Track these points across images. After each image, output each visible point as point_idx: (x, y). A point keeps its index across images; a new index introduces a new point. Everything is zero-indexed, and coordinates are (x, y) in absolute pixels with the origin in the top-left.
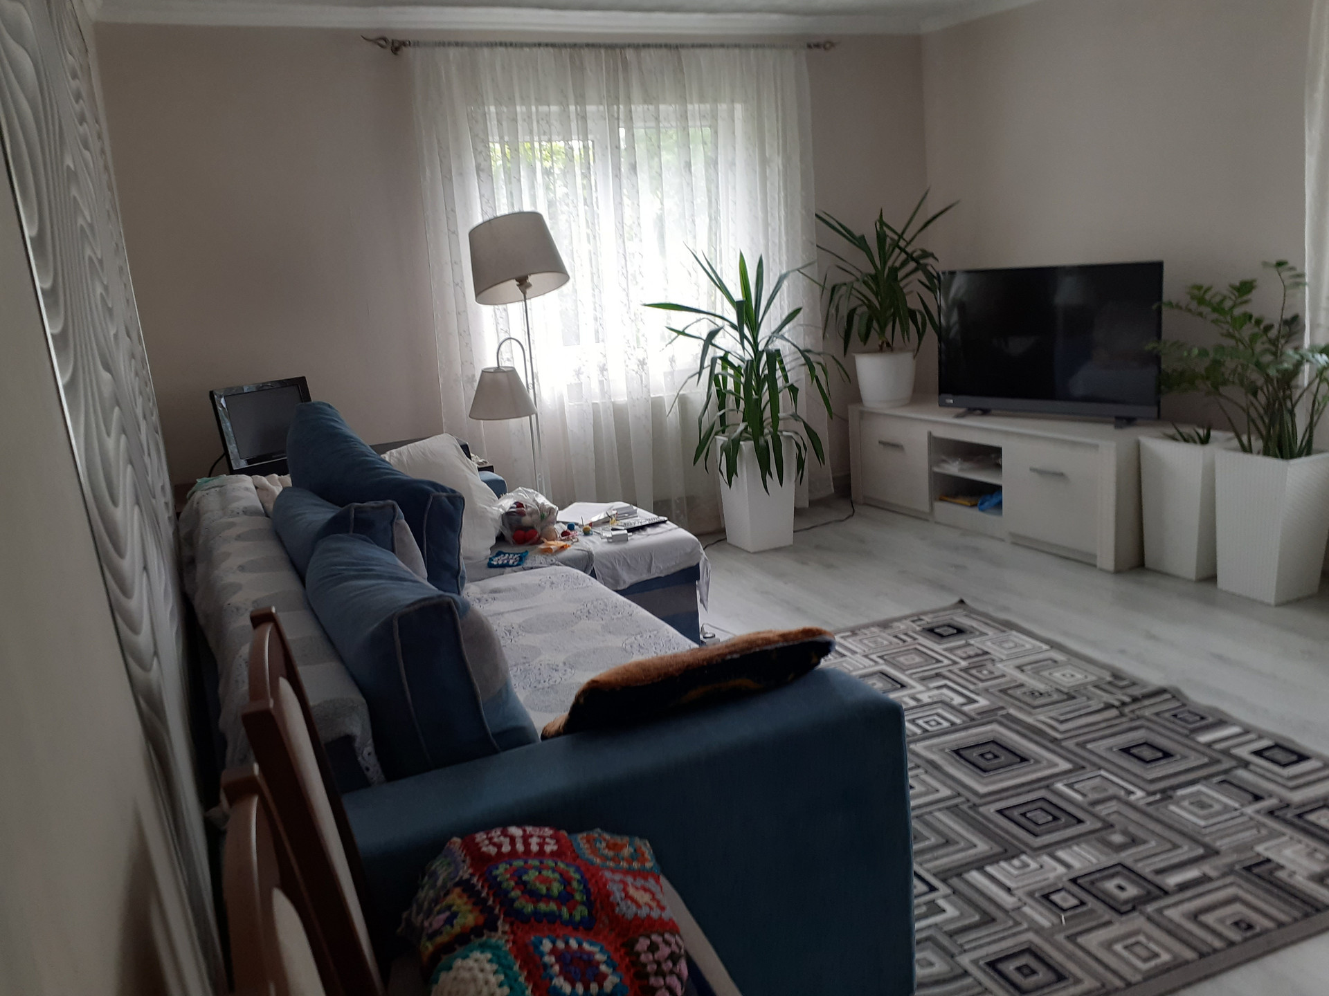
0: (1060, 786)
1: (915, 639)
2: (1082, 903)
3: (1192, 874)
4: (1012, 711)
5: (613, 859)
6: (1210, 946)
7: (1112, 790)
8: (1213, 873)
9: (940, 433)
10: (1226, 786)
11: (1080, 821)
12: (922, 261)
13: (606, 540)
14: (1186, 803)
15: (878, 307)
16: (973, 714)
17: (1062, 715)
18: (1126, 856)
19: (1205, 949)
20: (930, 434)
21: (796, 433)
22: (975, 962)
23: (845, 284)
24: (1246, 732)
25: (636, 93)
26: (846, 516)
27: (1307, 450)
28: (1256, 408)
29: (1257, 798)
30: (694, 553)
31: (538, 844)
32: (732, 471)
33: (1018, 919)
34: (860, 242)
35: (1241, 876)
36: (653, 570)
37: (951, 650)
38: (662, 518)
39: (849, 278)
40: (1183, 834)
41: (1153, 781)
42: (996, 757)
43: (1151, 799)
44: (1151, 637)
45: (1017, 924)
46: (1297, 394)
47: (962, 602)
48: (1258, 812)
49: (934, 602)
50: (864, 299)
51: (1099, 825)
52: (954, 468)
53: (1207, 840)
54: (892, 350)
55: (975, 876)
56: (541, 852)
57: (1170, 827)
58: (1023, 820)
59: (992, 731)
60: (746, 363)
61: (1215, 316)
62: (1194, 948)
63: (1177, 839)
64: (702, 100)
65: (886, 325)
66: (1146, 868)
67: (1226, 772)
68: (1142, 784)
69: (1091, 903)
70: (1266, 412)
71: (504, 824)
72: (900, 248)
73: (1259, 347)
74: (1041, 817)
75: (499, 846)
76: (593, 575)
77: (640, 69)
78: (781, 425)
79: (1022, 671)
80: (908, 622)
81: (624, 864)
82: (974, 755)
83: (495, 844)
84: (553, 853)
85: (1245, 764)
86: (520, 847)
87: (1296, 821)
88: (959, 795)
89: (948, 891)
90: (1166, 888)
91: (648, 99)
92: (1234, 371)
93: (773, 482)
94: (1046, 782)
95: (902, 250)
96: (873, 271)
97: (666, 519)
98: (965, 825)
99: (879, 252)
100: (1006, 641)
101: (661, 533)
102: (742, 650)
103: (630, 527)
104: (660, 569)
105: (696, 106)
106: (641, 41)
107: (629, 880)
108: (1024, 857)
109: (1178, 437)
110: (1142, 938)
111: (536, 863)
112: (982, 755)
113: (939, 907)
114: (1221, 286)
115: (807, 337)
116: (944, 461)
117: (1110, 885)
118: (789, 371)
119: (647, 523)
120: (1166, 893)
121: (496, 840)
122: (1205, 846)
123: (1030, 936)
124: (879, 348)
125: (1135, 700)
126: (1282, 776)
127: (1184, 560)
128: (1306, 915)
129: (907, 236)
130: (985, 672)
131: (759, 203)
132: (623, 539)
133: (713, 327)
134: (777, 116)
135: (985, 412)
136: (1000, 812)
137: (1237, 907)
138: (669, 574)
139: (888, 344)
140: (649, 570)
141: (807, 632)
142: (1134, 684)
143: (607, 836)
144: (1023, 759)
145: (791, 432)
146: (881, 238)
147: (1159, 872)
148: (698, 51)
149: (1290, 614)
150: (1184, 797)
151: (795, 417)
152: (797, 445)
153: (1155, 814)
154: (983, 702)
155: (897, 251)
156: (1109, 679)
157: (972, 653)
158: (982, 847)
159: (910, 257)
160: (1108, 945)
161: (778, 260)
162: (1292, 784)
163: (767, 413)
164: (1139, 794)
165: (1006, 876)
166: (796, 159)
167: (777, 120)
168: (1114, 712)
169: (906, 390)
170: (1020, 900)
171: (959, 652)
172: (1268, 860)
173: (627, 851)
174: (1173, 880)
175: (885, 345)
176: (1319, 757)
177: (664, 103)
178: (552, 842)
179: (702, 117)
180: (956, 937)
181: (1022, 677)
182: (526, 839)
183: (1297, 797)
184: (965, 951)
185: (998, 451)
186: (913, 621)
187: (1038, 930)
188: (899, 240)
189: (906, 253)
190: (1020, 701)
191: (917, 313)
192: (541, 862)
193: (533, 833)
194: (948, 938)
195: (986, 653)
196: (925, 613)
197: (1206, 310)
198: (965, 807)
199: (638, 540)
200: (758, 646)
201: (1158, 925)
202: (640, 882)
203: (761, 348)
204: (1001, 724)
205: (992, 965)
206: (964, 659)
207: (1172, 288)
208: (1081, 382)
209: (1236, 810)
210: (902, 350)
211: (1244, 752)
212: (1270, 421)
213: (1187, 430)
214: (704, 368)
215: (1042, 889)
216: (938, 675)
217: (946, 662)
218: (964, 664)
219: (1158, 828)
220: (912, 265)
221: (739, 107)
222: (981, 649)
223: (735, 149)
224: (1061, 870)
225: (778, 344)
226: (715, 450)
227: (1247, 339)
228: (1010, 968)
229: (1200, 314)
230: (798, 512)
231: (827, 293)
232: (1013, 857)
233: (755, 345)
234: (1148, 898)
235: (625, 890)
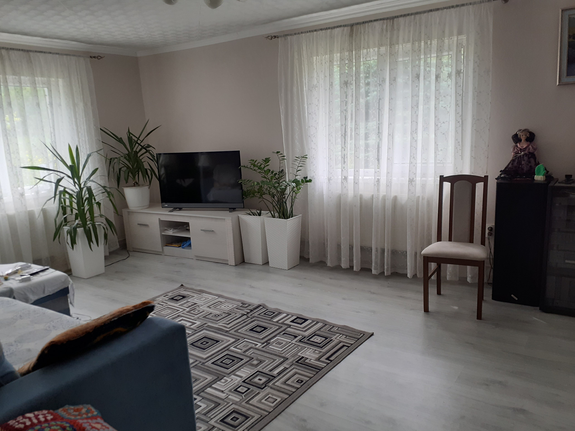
0: (232, 348)
1: (167, 303)
2: (249, 389)
3: (281, 368)
4: (209, 324)
5: (79, 415)
6: (291, 391)
7: (250, 345)
8: (287, 366)
9: (164, 218)
10: (285, 335)
11: (242, 359)
12: (147, 149)
13: (18, 281)
14: (274, 344)
15: (131, 168)
16: (195, 328)
17: (227, 321)
18: (259, 368)
19: (290, 393)
20: (159, 219)
21: (102, 223)
22: (216, 422)
23: (116, 158)
24: (288, 315)
25: (8, 69)
26: (127, 257)
27: (291, 215)
28: (275, 202)
29: (296, 337)
30: (66, 281)
31: (43, 417)
32: (73, 242)
33: (228, 401)
34: (120, 140)
35: (296, 365)
36: (46, 292)
37: (181, 305)
38: (46, 267)
39: (118, 156)
40: (276, 355)
41: (262, 339)
42: (207, 343)
43: (263, 345)
44: (252, 287)
45: (228, 403)
46: (286, 196)
47: (182, 285)
48: (296, 341)
49: (172, 288)
50: (125, 164)
51: (248, 359)
52: (171, 232)
53: (283, 355)
54: (139, 186)
55: (209, 390)
56: (46, 421)
57: (271, 354)
58: (222, 364)
59: (204, 333)
60: (76, 193)
61: (259, 170)
62: (287, 394)
63: (274, 357)
64: (42, 76)
65: (135, 175)
66: (266, 370)
67: (284, 330)
68: (260, 341)
69: (252, 388)
70: (278, 203)
71: (23, 414)
72: (138, 143)
73: (274, 181)
74: (228, 361)
75: (24, 423)
76: (14, 298)
77: (10, 59)
78: (96, 220)
79: (210, 308)
80: (162, 297)
81: (85, 416)
82: (199, 344)
83: (22, 423)
84: (52, 420)
85: (289, 326)
86: (35, 421)
87: (308, 342)
88: (197, 361)
89: (201, 398)
90: (274, 376)
91: (14, 73)
92: (267, 189)
93: (94, 245)
94: (227, 348)
95: (139, 144)
96: (127, 152)
97: (48, 267)
98: (202, 372)
99: (130, 145)
100: (202, 298)
101: (48, 274)
102: (118, 316)
103: (30, 273)
104: (49, 291)
105: (40, 78)
106: (9, 47)
107: (90, 421)
108: (225, 378)
109: (251, 213)
110: (270, 395)
111: (46, 425)
112: (201, 343)
113: (199, 405)
114: (260, 160)
115: (101, 181)
116: (166, 230)
117: (256, 380)
118: (96, 196)
119: (39, 270)
120: (275, 377)
121: (21, 421)
122: (283, 357)
123: (233, 406)
124: (133, 185)
125: (251, 311)
126: (301, 328)
127: (258, 259)
128: (317, 372)
129: (141, 139)
130: (197, 311)
131: (74, 123)
132: (28, 280)
133: (59, 177)
134: (79, 86)
135: (180, 209)
136: (213, 363)
137: (297, 376)
138: (54, 293)
139: (137, 183)
140: (44, 292)
141: (144, 303)
142: (250, 305)
143: (72, 407)
144: (217, 341)
145: (100, 222)
146: (130, 139)
147: (271, 371)
148: (38, 54)
149: (294, 272)
150: (273, 342)
151: (101, 216)
152: (104, 228)
153: (266, 350)
154: (198, 323)
155: (137, 145)
156: (241, 305)
157: (190, 305)
158: (210, 378)
159: (143, 147)
160: (260, 401)
161: (85, 147)
162: (304, 330)
163: (88, 215)
164: (259, 344)
165: (220, 387)
166: (89, 104)
167: (79, 87)
168: (245, 317)
169: (147, 202)
170: (227, 394)
171: (185, 305)
172: (303, 357)
173: (84, 411)
174: (276, 372)
175: (136, 183)
176: (311, 319)
177: (23, 76)
178: (49, 415)
179: (43, 83)
180: (207, 415)
181: (210, 310)
182: (36, 417)
183: (307, 334)
184: (212, 419)
185: (187, 224)
186: (164, 296)
187: (235, 403)
188: (137, 140)
189: (141, 145)
190: (211, 319)
191: (148, 170)
192: (49, 424)
193: (39, 414)
194: (204, 416)
195: (196, 304)
196: (169, 292)
197: (256, 168)
198: (199, 365)
199: (36, 279)
200: (125, 313)
201: (274, 389)
202: (94, 421)
203: (82, 186)
204: (207, 330)
205: (222, 421)
206: (187, 308)
207: (244, 161)
208: (212, 195)
209: (290, 342)
210: (143, 185)
211: (288, 322)
212: (280, 207)
213: (254, 211)
214: (57, 195)
215: (234, 388)
216: (178, 316)
217: (181, 310)
218: (188, 309)
219: (267, 355)
220: (144, 151)
221: (61, 81)
222: (194, 303)
223: (60, 98)
224: (239, 379)
225: (89, 184)
226: (63, 233)
227: (270, 178)
228: (229, 420)
229: (255, 170)
230: (106, 258)
231: (108, 161)
232: (221, 379)
233: (80, 185)
234: (269, 381)
235: (90, 425)
